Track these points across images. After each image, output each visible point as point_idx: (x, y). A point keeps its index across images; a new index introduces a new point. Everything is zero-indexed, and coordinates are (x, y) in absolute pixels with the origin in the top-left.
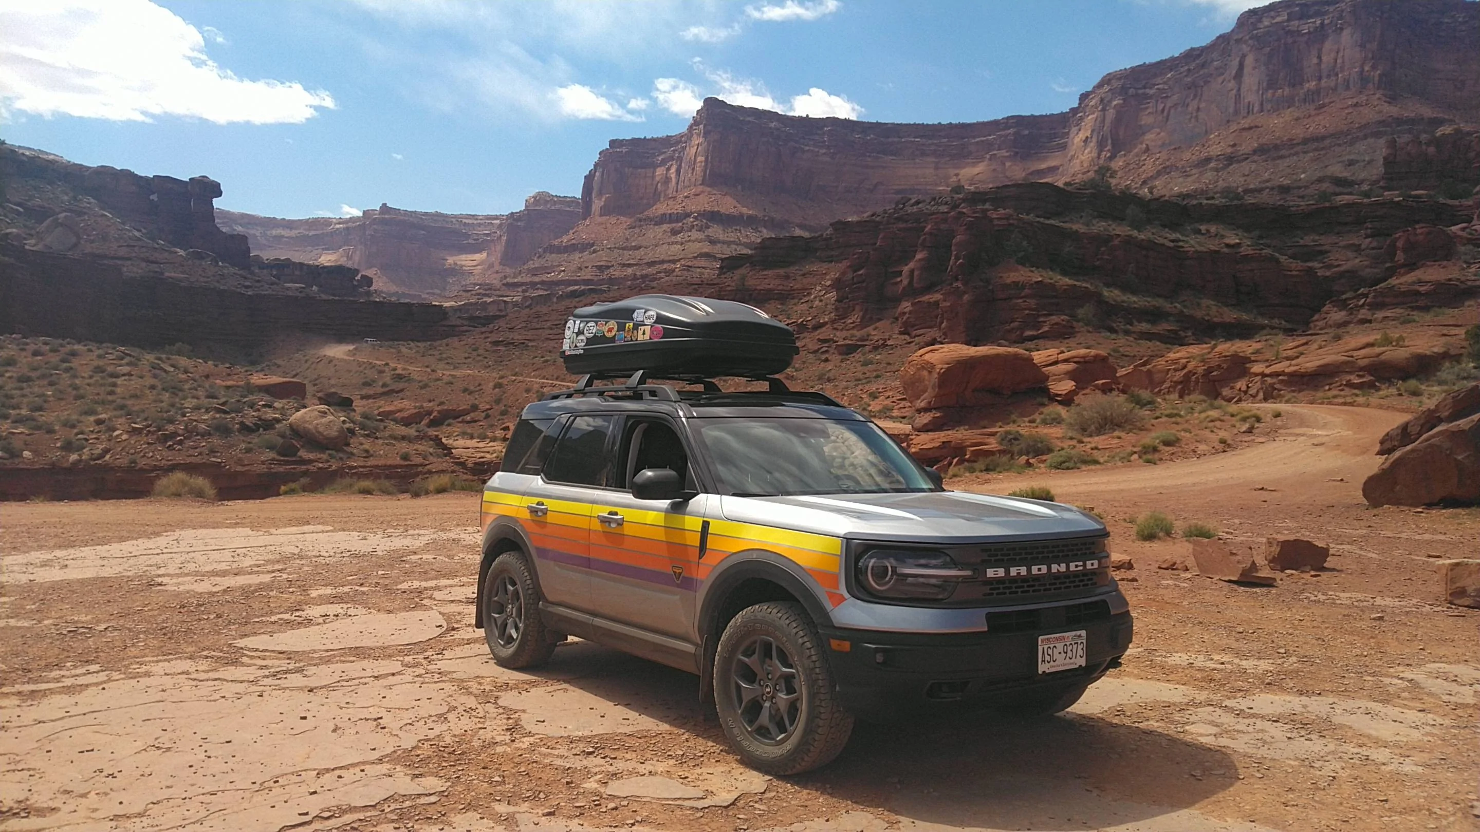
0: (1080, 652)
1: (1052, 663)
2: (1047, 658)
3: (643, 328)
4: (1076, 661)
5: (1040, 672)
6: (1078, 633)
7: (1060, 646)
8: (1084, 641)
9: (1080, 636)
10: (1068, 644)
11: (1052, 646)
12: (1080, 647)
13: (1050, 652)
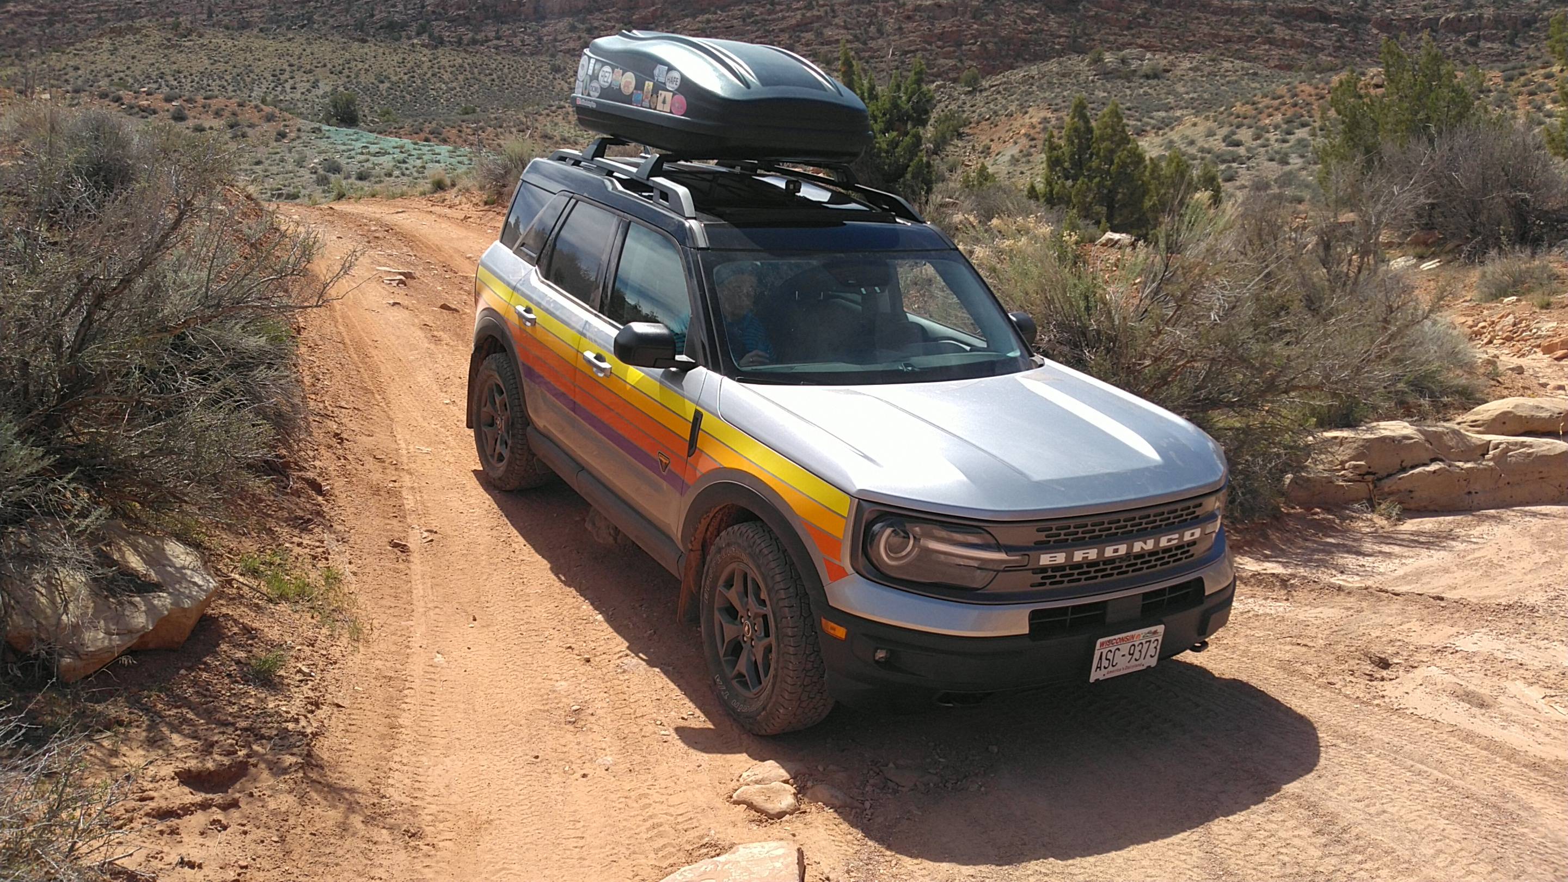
0: (1152, 651)
1: (1111, 668)
2: (1105, 663)
3: (664, 93)
4: (1144, 662)
5: (1092, 680)
6: (1153, 629)
7: (1125, 648)
8: (1160, 639)
9: (1155, 632)
10: (1136, 644)
11: (1113, 649)
12: (1153, 645)
13: (1110, 656)
